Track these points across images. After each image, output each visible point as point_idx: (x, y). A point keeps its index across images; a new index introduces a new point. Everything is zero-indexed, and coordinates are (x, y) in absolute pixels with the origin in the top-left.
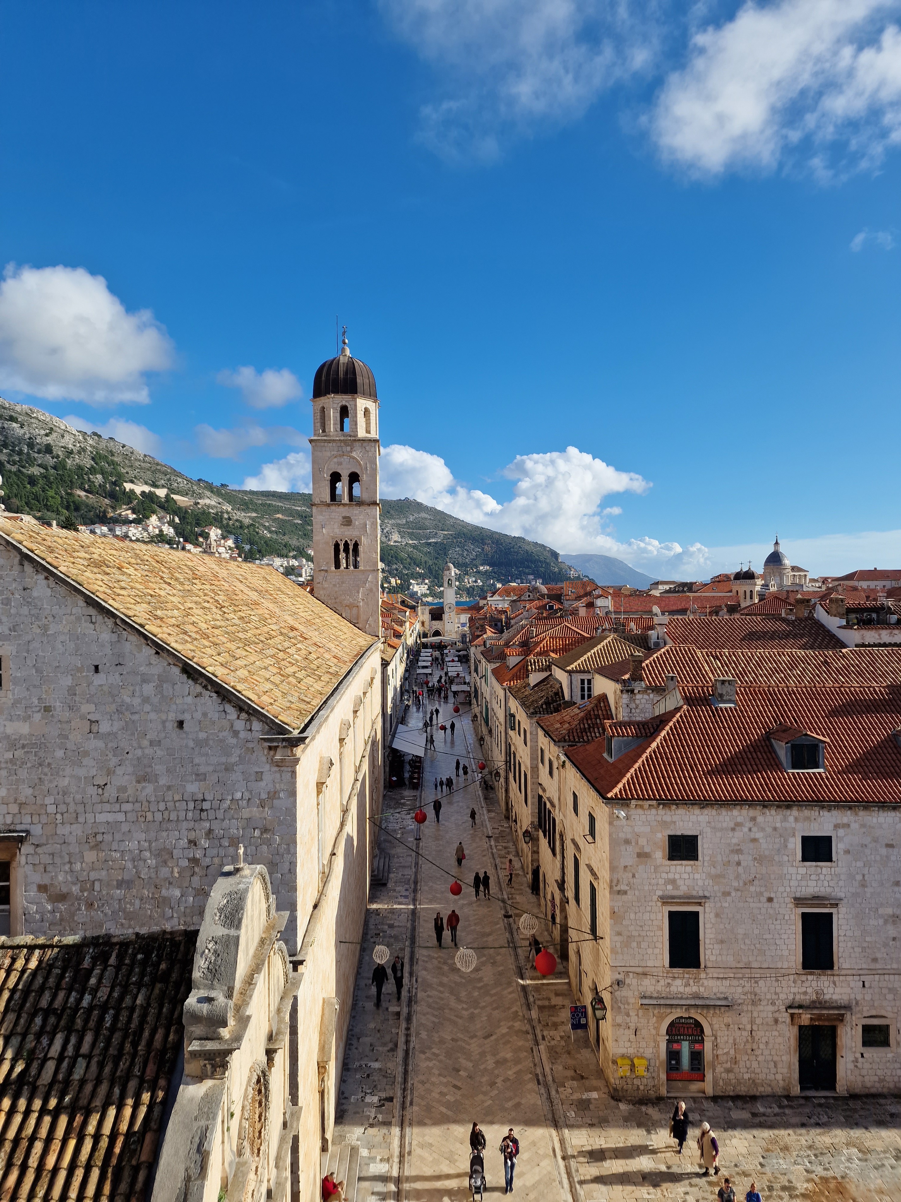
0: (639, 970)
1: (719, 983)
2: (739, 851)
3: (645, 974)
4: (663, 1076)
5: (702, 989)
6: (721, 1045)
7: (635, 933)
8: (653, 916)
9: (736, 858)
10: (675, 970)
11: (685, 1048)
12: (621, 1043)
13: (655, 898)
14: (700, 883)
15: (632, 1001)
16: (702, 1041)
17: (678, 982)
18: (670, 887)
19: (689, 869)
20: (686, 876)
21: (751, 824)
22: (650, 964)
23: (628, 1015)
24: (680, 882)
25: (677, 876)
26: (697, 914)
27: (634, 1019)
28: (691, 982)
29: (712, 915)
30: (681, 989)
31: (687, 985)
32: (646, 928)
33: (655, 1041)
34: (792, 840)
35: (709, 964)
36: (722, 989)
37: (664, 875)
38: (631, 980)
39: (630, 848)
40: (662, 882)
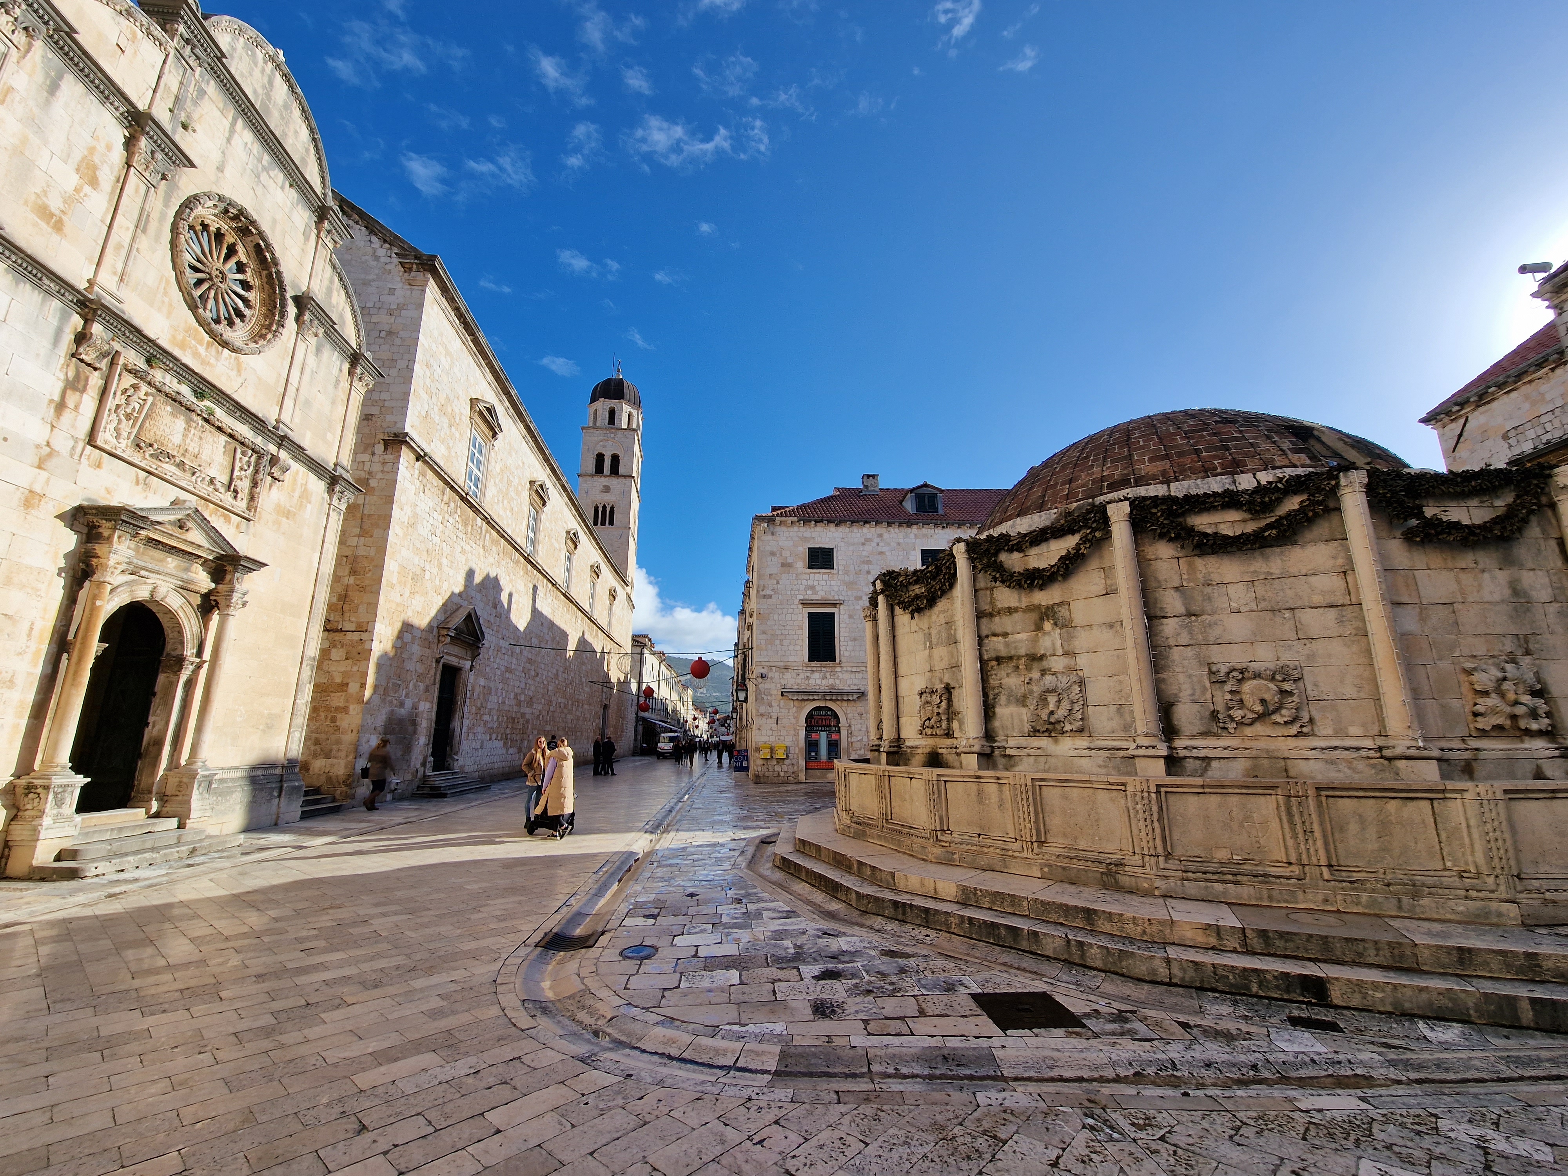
0: (781, 664)
1: (852, 676)
2: (869, 562)
3: (786, 668)
4: (802, 763)
5: (837, 682)
6: (854, 733)
7: (779, 632)
8: (794, 617)
9: (866, 567)
10: (814, 663)
11: (823, 739)
12: (763, 732)
13: (797, 602)
14: (836, 589)
15: (774, 692)
16: (839, 731)
17: (817, 675)
18: (809, 592)
19: (826, 576)
20: (823, 583)
21: (879, 540)
22: (791, 659)
23: (771, 706)
24: (818, 588)
25: (816, 583)
26: (832, 615)
27: (776, 709)
28: (828, 675)
29: (846, 616)
30: (819, 682)
31: (825, 678)
32: (788, 627)
33: (795, 730)
34: (913, 553)
35: (843, 660)
36: (856, 681)
37: (804, 582)
38: (774, 674)
39: (774, 559)
40: (802, 587)
